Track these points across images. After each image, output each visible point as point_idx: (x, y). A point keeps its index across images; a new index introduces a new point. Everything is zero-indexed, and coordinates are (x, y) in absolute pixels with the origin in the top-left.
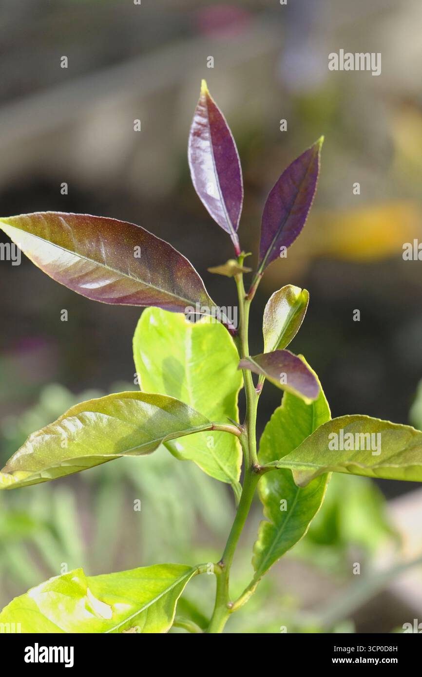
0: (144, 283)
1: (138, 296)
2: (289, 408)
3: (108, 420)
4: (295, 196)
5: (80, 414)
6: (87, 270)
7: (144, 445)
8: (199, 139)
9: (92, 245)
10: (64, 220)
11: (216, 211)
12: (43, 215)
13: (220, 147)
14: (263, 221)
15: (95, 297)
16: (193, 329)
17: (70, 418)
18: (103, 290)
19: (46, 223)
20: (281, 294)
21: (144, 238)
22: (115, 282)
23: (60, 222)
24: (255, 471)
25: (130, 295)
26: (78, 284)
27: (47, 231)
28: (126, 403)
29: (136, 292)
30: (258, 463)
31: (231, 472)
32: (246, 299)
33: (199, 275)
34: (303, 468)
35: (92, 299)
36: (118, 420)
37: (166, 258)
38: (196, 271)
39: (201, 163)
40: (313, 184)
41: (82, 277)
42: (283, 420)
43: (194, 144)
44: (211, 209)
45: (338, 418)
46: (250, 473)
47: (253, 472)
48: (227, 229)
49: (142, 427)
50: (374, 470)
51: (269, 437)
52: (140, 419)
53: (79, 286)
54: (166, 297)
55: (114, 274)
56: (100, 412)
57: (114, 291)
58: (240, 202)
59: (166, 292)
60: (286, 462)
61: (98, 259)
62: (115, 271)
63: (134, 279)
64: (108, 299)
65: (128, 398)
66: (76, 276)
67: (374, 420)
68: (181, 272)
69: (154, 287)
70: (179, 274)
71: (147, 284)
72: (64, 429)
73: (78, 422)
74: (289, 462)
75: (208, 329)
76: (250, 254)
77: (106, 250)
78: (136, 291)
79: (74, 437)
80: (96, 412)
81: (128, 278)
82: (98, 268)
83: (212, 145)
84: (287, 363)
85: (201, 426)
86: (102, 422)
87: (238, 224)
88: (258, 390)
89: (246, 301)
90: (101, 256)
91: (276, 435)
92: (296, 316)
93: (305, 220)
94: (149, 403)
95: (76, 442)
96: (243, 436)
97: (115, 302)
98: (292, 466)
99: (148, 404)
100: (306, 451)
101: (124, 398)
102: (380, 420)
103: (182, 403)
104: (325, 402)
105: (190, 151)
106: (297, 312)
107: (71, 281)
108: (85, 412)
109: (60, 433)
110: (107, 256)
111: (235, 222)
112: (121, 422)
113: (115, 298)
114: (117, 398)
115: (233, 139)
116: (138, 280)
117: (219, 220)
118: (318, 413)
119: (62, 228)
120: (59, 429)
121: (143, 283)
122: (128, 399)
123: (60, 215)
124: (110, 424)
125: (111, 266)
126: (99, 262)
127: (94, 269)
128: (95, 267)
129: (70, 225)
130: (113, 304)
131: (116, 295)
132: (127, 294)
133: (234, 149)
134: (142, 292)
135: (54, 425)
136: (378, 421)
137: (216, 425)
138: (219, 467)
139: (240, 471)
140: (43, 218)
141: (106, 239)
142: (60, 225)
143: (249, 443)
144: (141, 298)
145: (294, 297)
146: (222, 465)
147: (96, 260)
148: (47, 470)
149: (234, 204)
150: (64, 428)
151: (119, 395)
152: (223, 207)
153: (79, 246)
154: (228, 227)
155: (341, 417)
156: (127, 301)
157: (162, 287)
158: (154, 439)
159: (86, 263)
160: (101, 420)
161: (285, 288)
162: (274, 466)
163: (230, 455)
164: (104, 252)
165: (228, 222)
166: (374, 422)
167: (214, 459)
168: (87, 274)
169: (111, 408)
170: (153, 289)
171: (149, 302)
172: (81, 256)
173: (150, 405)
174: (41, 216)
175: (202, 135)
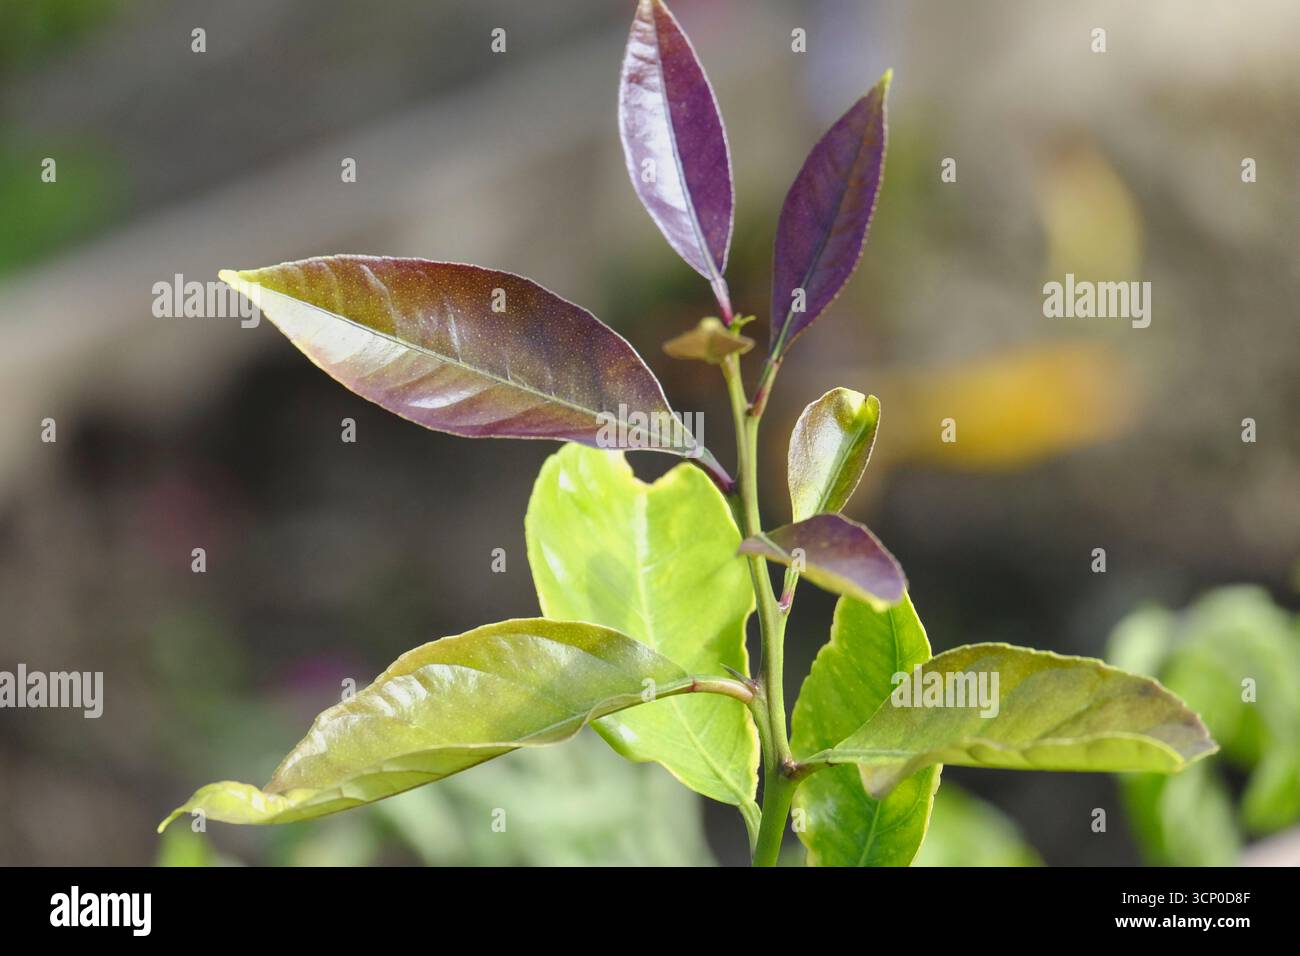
0: (541, 394)
1: (528, 419)
2: (846, 646)
3: (479, 679)
4: (840, 198)
5: (421, 670)
6: (422, 373)
7: (553, 727)
8: (640, 89)
9: (430, 321)
10: (372, 270)
11: (680, 235)
12: (328, 263)
13: (684, 105)
14: (777, 253)
15: (439, 425)
16: (650, 497)
17: (400, 679)
18: (456, 410)
19: (335, 279)
20: (823, 408)
21: (535, 302)
22: (480, 394)
23: (362, 275)
24: (785, 775)
25: (510, 420)
26: (403, 400)
27: (337, 296)
28: (515, 644)
29: (523, 413)
30: (791, 759)
31: (738, 781)
32: (749, 413)
33: (651, 372)
34: (883, 760)
35: (433, 429)
36: (499, 679)
37: (583, 341)
38: (645, 364)
39: (646, 137)
40: (875, 169)
41: (413, 386)
42: (836, 670)
43: (630, 99)
44: (668, 230)
45: (947, 652)
46: (776, 778)
47: (781, 776)
48: (704, 269)
49: (547, 691)
50: (1024, 753)
51: (809, 708)
52: (541, 673)
53: (405, 402)
54: (585, 420)
55: (477, 378)
56: (462, 665)
57: (477, 411)
58: (729, 215)
59: (585, 410)
60: (848, 751)
61: (444, 348)
62: (479, 372)
63: (520, 387)
64: (467, 427)
65: (516, 632)
66: (399, 384)
67: (1021, 652)
68: (615, 368)
69: (561, 401)
70: (610, 372)
71: (546, 396)
72: (387, 701)
73: (417, 686)
74: (854, 750)
75: (680, 497)
76: (752, 318)
77: (459, 330)
78: (524, 409)
79: (410, 717)
80: (455, 663)
81: (507, 385)
82: (444, 367)
83: (666, 102)
84: (836, 539)
85: (670, 685)
86: (466, 685)
87: (726, 259)
88: (784, 605)
89: (750, 418)
90: (451, 343)
91: (824, 702)
92: (856, 451)
93: (860, 244)
94: (562, 642)
95: (414, 727)
96: (757, 702)
97: (482, 433)
98: (861, 758)
99: (560, 645)
100: (887, 725)
101: (510, 632)
102: (1032, 651)
103: (629, 640)
104: (917, 626)
105: (622, 114)
106: (857, 443)
107: (390, 394)
108: (431, 666)
109: (381, 708)
110: (463, 343)
111: (719, 255)
112: (504, 682)
113: (481, 426)
114: (495, 635)
115: (710, 85)
116: (527, 388)
117: (685, 252)
118: (906, 650)
119: (368, 288)
120: (379, 702)
121: (538, 396)
122: (520, 636)
123: (364, 262)
124: (482, 687)
125: (470, 363)
126: (447, 355)
127: (437, 370)
128: (438, 367)
129: (383, 281)
130: (477, 437)
131: (482, 419)
132: (506, 417)
133: (713, 106)
134: (536, 411)
135: (367, 694)
136: (1029, 654)
137: (700, 681)
138: (712, 774)
139: (756, 779)
140: (328, 269)
141: (458, 307)
142: (364, 283)
143: (770, 717)
144: (535, 423)
145: (851, 414)
146: (719, 769)
147: (440, 351)
148: (352, 781)
149: (716, 218)
150: (389, 699)
151: (499, 628)
152: (694, 227)
153: (404, 324)
154: (705, 265)
155: (953, 651)
156: (505, 431)
157: (578, 401)
158: (574, 715)
159: (419, 358)
160: (464, 679)
161: (831, 394)
162: (823, 760)
163: (735, 748)
164: (455, 334)
165: (704, 256)
166: (1021, 656)
167: (704, 757)
168: (421, 381)
169: (483, 655)
170: (559, 406)
171: (551, 430)
172: (410, 345)
173: (564, 646)
174: (324, 265)
175: (646, 81)
